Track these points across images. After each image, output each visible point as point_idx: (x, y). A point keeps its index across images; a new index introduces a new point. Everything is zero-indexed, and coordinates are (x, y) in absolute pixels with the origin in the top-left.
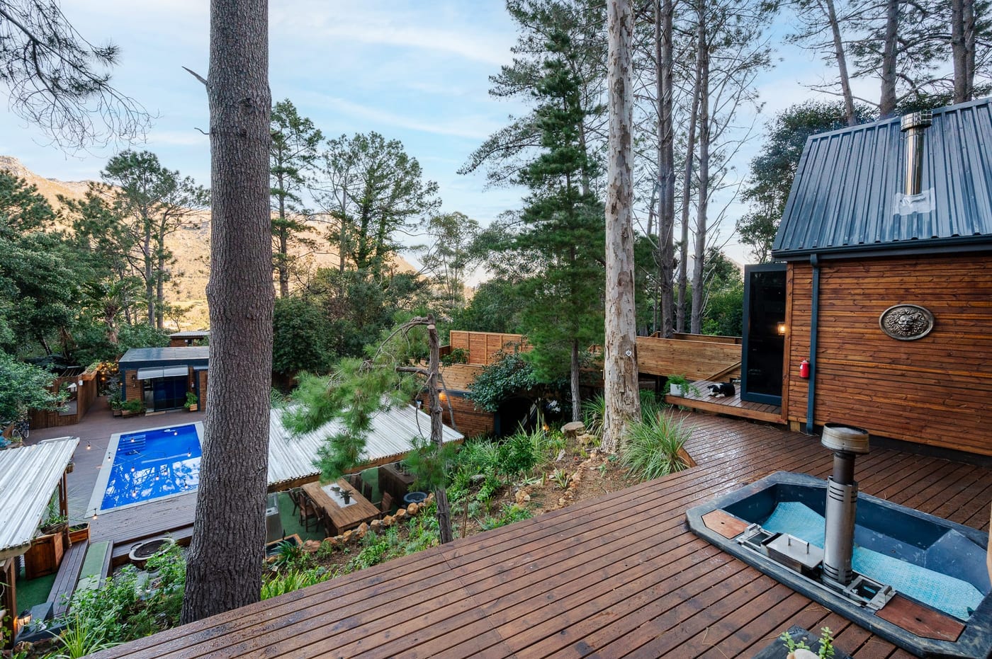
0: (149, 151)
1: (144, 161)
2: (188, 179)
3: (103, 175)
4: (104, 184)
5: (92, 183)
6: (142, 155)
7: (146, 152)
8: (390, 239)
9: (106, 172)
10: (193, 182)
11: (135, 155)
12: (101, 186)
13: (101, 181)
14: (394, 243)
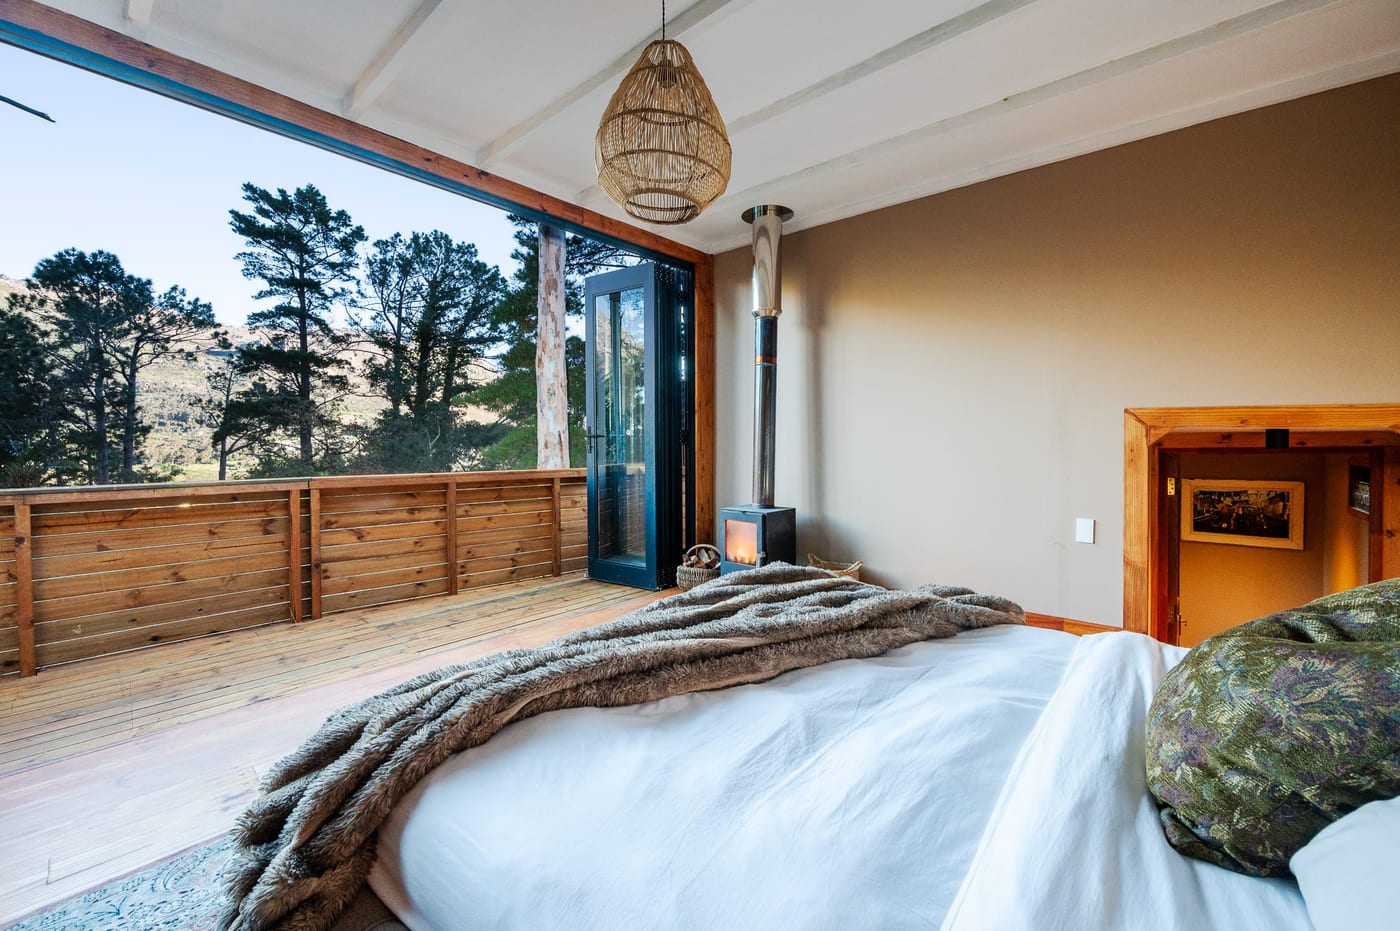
0: (106, 251)
1: (97, 266)
2: (174, 289)
3: (30, 285)
4: (33, 298)
5: (14, 296)
6: (94, 256)
7: (101, 253)
8: (464, 376)
9: (35, 281)
10: (183, 293)
11: (81, 256)
12: (27, 301)
13: (28, 293)
14: (469, 382)
